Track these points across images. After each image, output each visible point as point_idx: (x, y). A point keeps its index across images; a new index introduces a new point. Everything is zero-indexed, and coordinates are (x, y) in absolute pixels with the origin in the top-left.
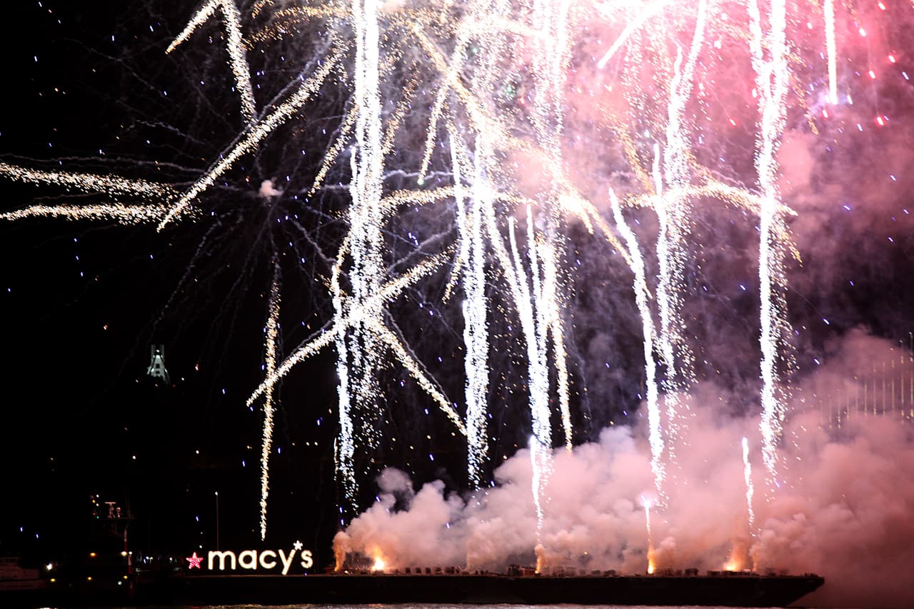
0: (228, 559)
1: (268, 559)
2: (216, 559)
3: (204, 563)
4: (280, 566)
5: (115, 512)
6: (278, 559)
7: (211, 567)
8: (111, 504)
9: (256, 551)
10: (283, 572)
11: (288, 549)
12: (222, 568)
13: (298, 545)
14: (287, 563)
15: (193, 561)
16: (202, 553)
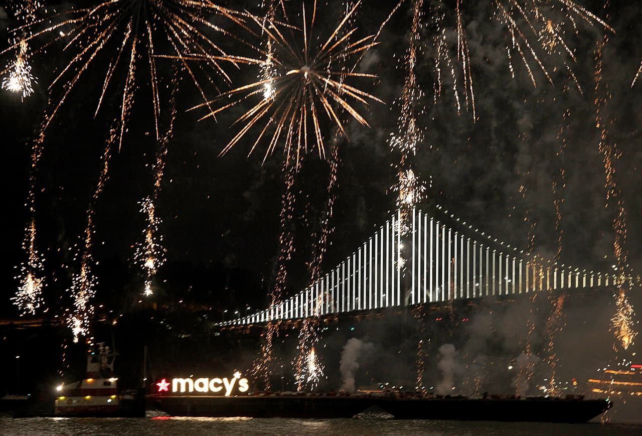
0: (187, 385)
1: (216, 385)
2: (179, 385)
3: (170, 387)
4: (224, 391)
5: (104, 350)
6: (222, 385)
7: (175, 389)
8: (101, 344)
9: (207, 379)
10: (228, 394)
11: (230, 378)
12: (183, 390)
13: (237, 375)
14: (229, 388)
15: (163, 385)
16: (169, 380)
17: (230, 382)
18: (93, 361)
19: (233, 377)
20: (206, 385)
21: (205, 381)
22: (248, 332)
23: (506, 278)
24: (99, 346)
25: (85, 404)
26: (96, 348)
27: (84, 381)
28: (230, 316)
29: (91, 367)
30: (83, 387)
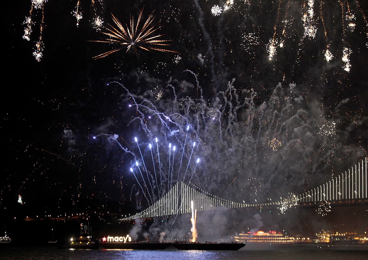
0: (112, 239)
1: (121, 239)
2: (109, 239)
3: (107, 240)
4: (124, 241)
5: (86, 228)
6: (123, 239)
7: (108, 241)
8: (85, 226)
9: (118, 237)
10: (125, 242)
11: (125, 237)
12: (111, 241)
13: (128, 236)
14: (125, 240)
15: (104, 239)
16: (106, 237)
17: (125, 238)
18: (82, 231)
19: (126, 236)
20: (118, 239)
21: (117, 237)
22: (129, 222)
23: (211, 205)
24: (84, 226)
25: (80, 245)
26: (83, 227)
27: (79, 237)
28: (124, 217)
29: (81, 233)
30: (79, 239)
